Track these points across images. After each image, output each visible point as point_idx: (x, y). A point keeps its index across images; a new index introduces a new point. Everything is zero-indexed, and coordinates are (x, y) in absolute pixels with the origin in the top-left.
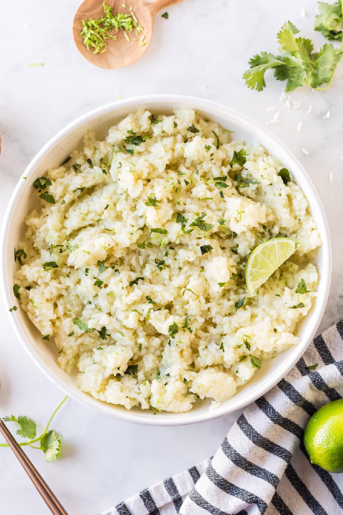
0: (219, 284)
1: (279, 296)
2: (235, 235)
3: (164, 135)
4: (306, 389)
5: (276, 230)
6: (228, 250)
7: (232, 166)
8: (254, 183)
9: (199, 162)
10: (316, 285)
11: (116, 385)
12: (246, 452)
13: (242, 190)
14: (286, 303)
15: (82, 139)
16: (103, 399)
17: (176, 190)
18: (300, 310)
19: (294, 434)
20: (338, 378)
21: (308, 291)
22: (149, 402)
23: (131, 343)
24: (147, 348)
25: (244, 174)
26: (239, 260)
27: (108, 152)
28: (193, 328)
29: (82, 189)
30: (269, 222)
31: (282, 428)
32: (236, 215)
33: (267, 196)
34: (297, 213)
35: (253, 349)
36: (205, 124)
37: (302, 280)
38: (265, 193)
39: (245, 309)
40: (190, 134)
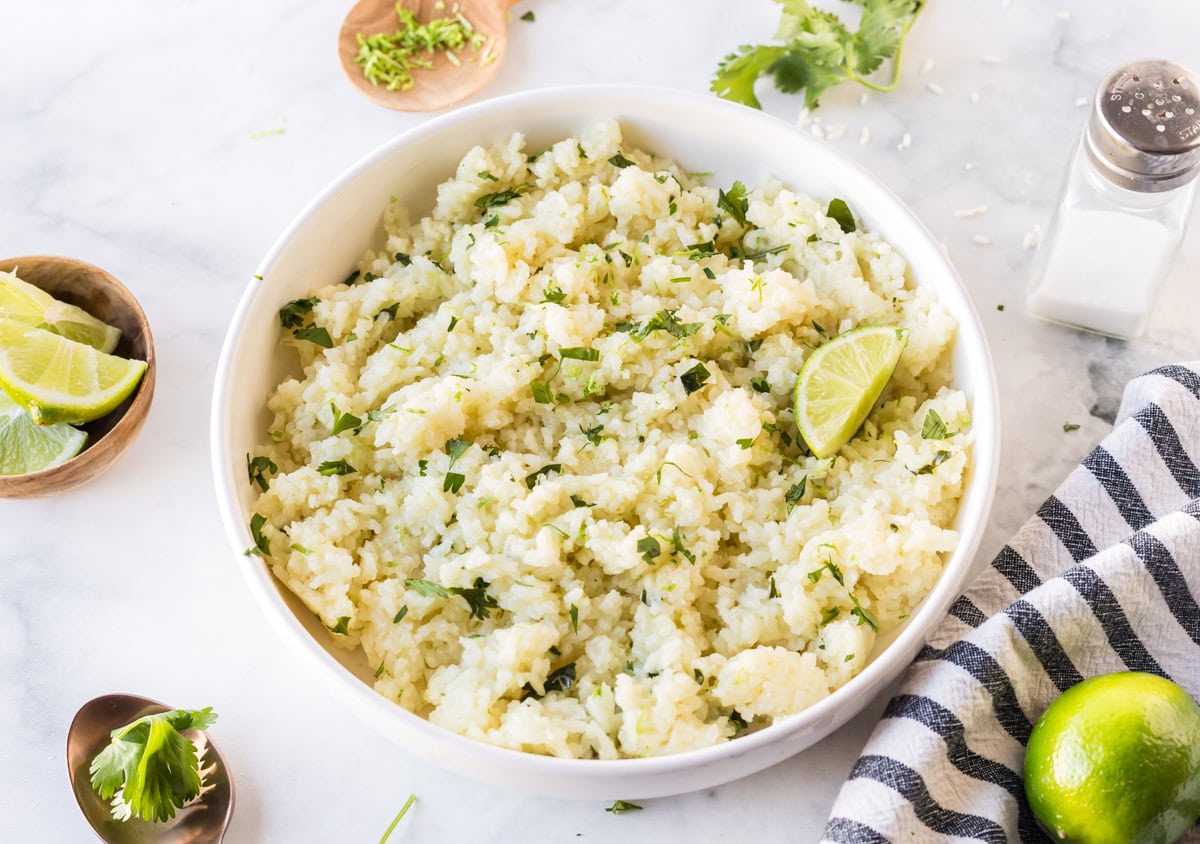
0: (739, 442)
1: (885, 461)
3: (560, 179)
4: (1004, 642)
5: (846, 326)
6: (747, 388)
7: (720, 225)
8: (775, 252)
9: (645, 225)
12: (889, 822)
14: (905, 468)
15: (382, 221)
17: (604, 280)
18: (943, 470)
19: (1001, 785)
20: (1074, 605)
21: (951, 435)
22: (617, 743)
23: (550, 607)
24: (593, 623)
25: (751, 241)
27: (443, 237)
28: (696, 551)
29: (392, 311)
30: (827, 318)
31: (968, 777)
34: (886, 287)
35: (851, 577)
37: (933, 415)
38: (806, 272)
39: (810, 505)
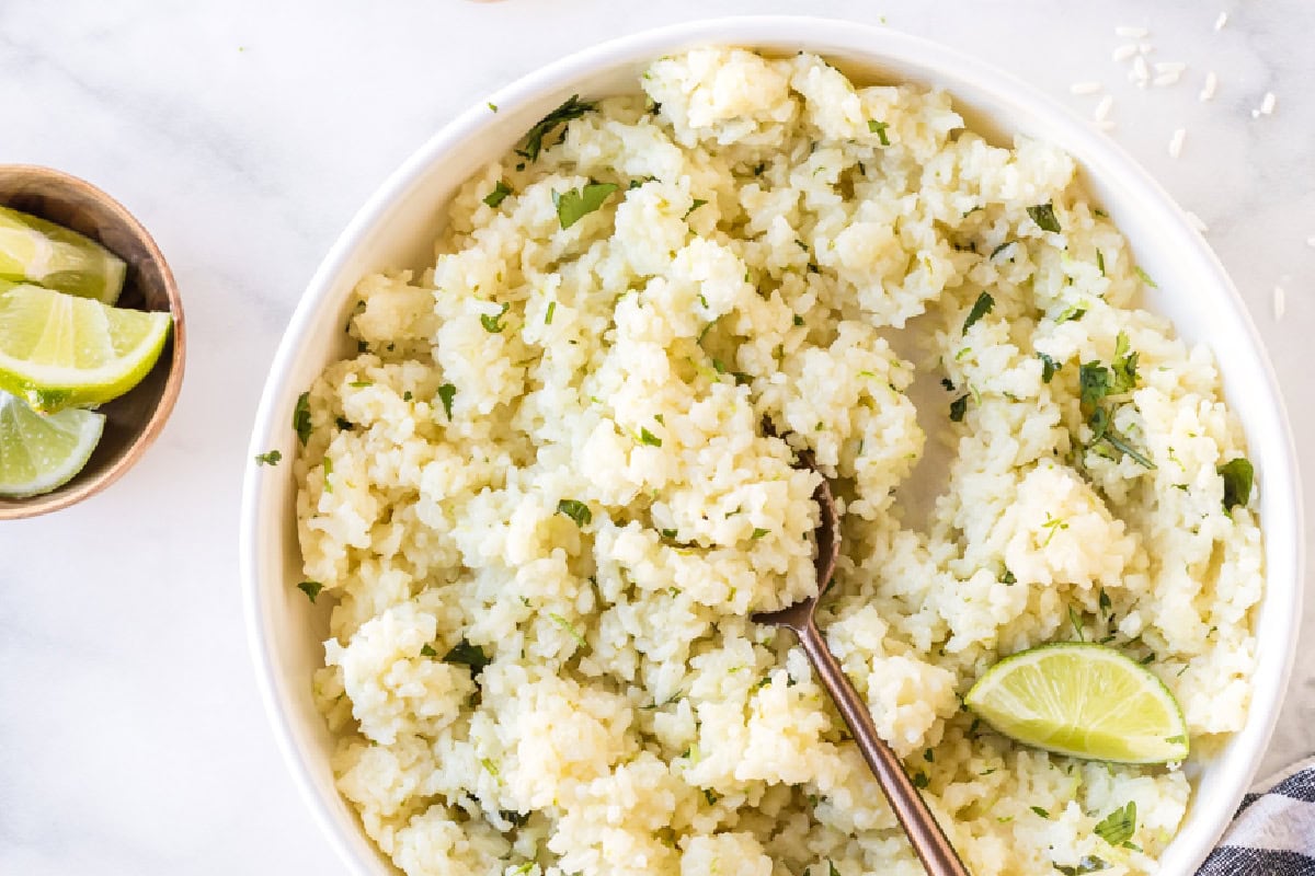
1: (1042, 814)
2: (1011, 581)
5: (1130, 626)
8: (1138, 460)
10: (1163, 838)
11: (446, 829)
14: (1051, 848)
16: (387, 845)
21: (1133, 847)
25: (1123, 421)
30: (1123, 592)
32: (1037, 523)
33: (1154, 514)
34: (1216, 608)
36: (1088, 221)
37: (1132, 805)
38: (1156, 503)
40: (1031, 226)
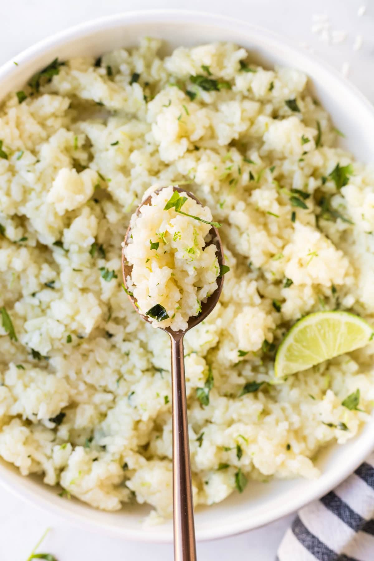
0: (240, 352)
1: (313, 397)
2: (289, 283)
3: (249, 95)
5: (349, 301)
6: (268, 302)
7: (324, 183)
8: (345, 220)
9: (280, 156)
11: (22, 429)
13: (323, 223)
14: (321, 414)
17: (231, 181)
18: (338, 432)
21: (359, 410)
22: (58, 476)
25: (335, 203)
26: (279, 322)
32: (303, 254)
35: (245, 461)
37: (358, 391)
39: (256, 397)
40: (286, 110)
